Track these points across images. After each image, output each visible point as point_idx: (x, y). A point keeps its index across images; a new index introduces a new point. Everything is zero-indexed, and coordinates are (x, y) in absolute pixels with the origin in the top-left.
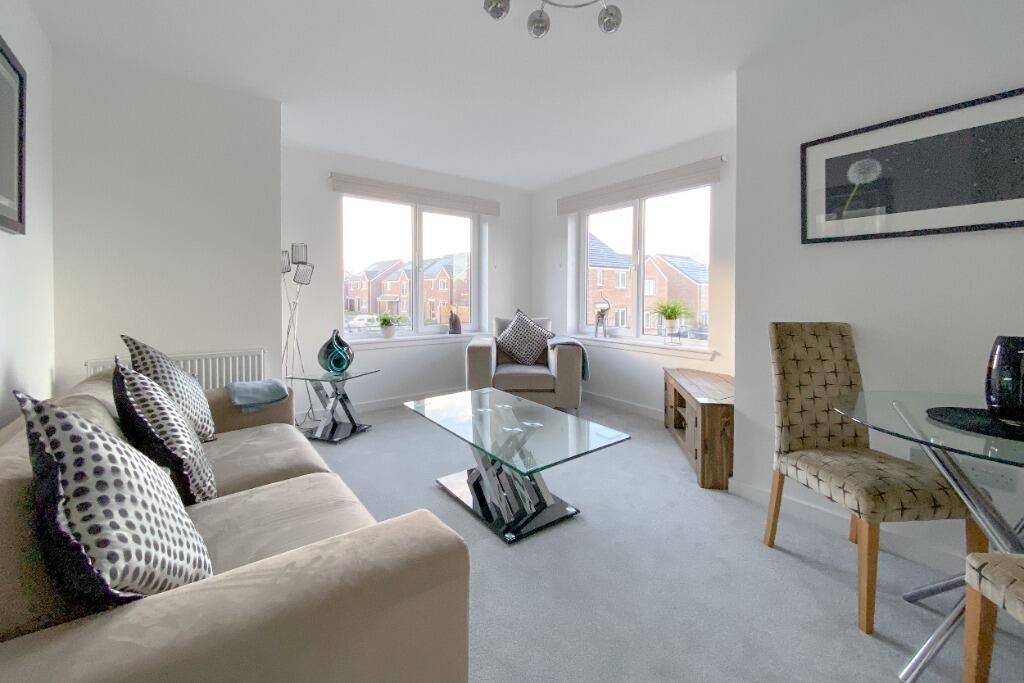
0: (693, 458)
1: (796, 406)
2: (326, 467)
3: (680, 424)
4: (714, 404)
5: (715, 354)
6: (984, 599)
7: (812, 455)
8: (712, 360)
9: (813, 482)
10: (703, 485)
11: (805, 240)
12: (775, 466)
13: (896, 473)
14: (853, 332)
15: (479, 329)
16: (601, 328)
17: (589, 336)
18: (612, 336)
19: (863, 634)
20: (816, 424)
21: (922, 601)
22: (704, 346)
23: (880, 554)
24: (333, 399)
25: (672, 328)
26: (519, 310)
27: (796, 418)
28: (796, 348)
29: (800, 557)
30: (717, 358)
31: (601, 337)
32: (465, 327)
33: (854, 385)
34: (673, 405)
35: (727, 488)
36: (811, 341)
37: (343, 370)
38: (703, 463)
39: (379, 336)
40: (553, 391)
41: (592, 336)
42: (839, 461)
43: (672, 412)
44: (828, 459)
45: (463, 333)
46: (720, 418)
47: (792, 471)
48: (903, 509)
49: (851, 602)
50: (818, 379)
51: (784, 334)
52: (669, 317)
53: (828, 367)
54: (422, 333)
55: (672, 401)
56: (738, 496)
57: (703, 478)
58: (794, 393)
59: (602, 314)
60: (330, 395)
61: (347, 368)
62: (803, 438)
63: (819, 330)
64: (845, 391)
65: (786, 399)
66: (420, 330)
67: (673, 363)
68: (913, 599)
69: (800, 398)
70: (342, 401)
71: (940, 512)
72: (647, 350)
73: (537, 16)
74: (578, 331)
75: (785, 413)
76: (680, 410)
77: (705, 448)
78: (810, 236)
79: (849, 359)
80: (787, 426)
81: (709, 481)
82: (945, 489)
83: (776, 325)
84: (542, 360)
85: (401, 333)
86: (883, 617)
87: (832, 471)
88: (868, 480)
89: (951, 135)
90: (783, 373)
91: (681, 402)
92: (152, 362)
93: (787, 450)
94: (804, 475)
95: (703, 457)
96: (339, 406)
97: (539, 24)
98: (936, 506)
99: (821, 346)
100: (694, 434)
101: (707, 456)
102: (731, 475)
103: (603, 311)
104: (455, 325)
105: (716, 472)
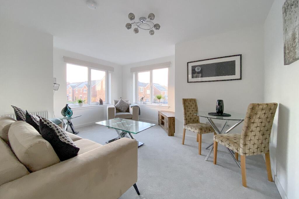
0: (166, 130)
1: (187, 115)
2: (82, 138)
3: (163, 123)
4: (171, 117)
5: (169, 107)
6: (216, 142)
7: (191, 124)
8: (169, 108)
9: (191, 130)
10: (169, 136)
11: (188, 82)
12: (184, 128)
13: (204, 126)
14: (197, 101)
15: (108, 103)
16: (142, 102)
17: (139, 104)
18: (145, 104)
19: (200, 155)
20: (191, 119)
21: (208, 149)
22: (167, 105)
23: (202, 143)
24: (67, 125)
25: (160, 101)
26: (121, 98)
27: (187, 118)
28: (187, 104)
29: (188, 145)
30: (170, 108)
31: (142, 104)
32: (104, 103)
33: (197, 111)
34: (161, 119)
35: (174, 135)
36: (190, 102)
37: (71, 116)
38: (169, 130)
39: (78, 106)
40: (132, 118)
41: (140, 104)
42: (195, 125)
43: (160, 121)
44: (193, 125)
45: (104, 104)
46: (172, 120)
47: (187, 128)
48: (205, 131)
49: (198, 151)
50: (191, 110)
51: (185, 101)
52: (159, 99)
53: (193, 107)
54: (91, 105)
55: (160, 118)
56: (176, 137)
57: (169, 134)
58: (187, 113)
59: (142, 98)
60: (65, 124)
61: (72, 115)
62: (189, 121)
63: (191, 100)
64: (195, 111)
65: (185, 114)
66: (90, 104)
67: (160, 110)
68: (207, 149)
69: (188, 113)
70: (70, 125)
71: (210, 131)
72: (155, 107)
73: (136, 29)
74: (136, 103)
75: (185, 117)
76: (163, 120)
77: (169, 127)
78: (189, 81)
79: (196, 106)
80: (186, 119)
81: (170, 134)
82: (211, 127)
83: (183, 99)
84: (128, 111)
85: (84, 105)
86: (202, 152)
87: (194, 127)
88: (200, 127)
89: (211, 64)
90: (185, 109)
91: (163, 118)
92: (24, 113)
93: (186, 124)
94: (189, 128)
95: (169, 129)
96: (69, 127)
97: (136, 31)
98: (210, 130)
99: (191, 103)
100: (167, 124)
101: (170, 129)
102: (175, 132)
103: (143, 98)
104: (101, 102)
105: (171, 133)
